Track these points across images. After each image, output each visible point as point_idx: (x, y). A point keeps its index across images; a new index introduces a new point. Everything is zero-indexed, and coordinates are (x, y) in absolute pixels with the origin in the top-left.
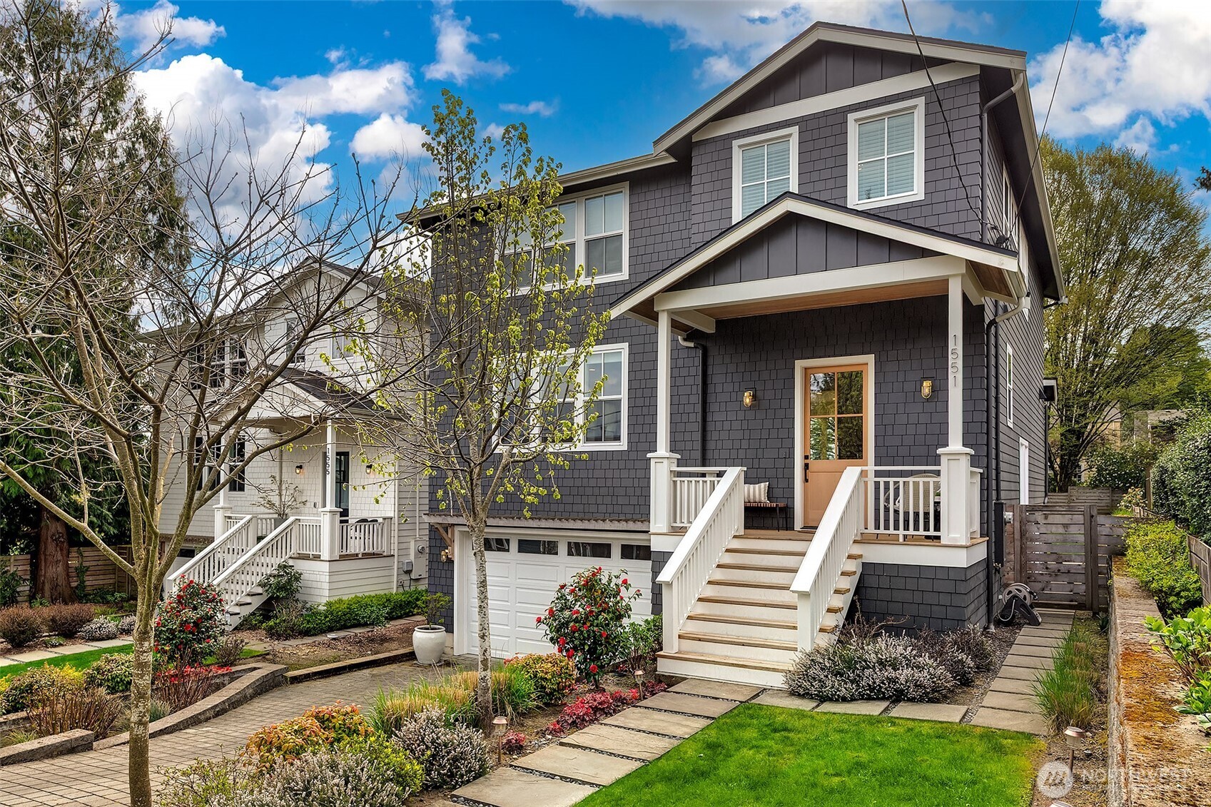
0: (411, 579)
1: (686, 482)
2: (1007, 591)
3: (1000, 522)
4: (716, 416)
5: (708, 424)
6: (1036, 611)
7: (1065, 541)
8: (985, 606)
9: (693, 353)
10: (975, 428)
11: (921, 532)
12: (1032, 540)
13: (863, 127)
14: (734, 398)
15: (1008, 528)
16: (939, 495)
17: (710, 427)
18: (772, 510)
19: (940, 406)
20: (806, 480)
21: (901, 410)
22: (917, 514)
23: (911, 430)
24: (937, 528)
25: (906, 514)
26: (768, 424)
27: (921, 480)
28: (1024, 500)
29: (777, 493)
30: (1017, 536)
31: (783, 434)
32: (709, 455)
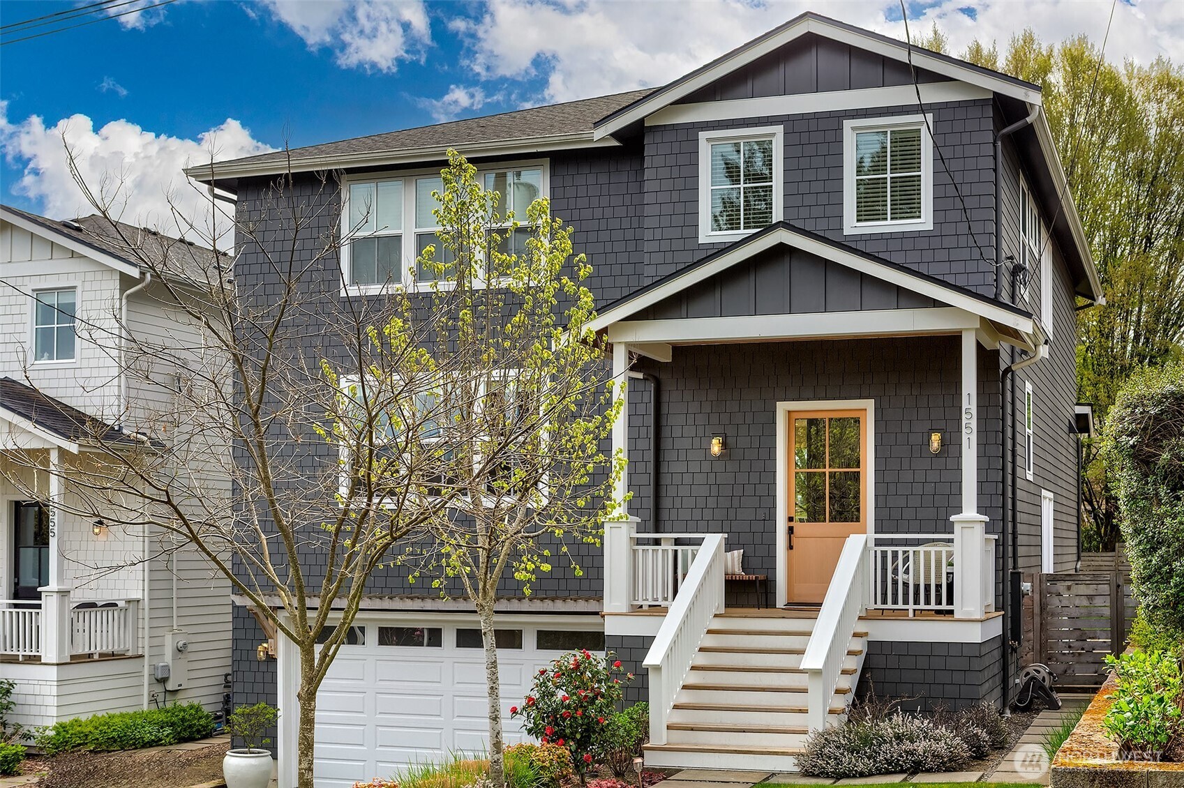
0: (166, 691)
1: (650, 552)
2: (1024, 672)
3: (1017, 594)
4: (674, 468)
5: (663, 476)
6: (1056, 695)
7: (1089, 615)
8: (999, 688)
9: (641, 386)
10: (990, 488)
11: (933, 606)
12: (1053, 615)
13: (862, 138)
14: (697, 445)
15: (1025, 601)
16: (951, 564)
17: (665, 480)
18: (750, 582)
19: (951, 463)
20: (791, 547)
21: (906, 465)
22: (927, 587)
23: (918, 489)
24: (950, 601)
25: (917, 587)
26: (742, 478)
27: (932, 549)
28: (1048, 567)
29: (755, 562)
30: (1037, 610)
31: (762, 490)
32: (664, 515)
